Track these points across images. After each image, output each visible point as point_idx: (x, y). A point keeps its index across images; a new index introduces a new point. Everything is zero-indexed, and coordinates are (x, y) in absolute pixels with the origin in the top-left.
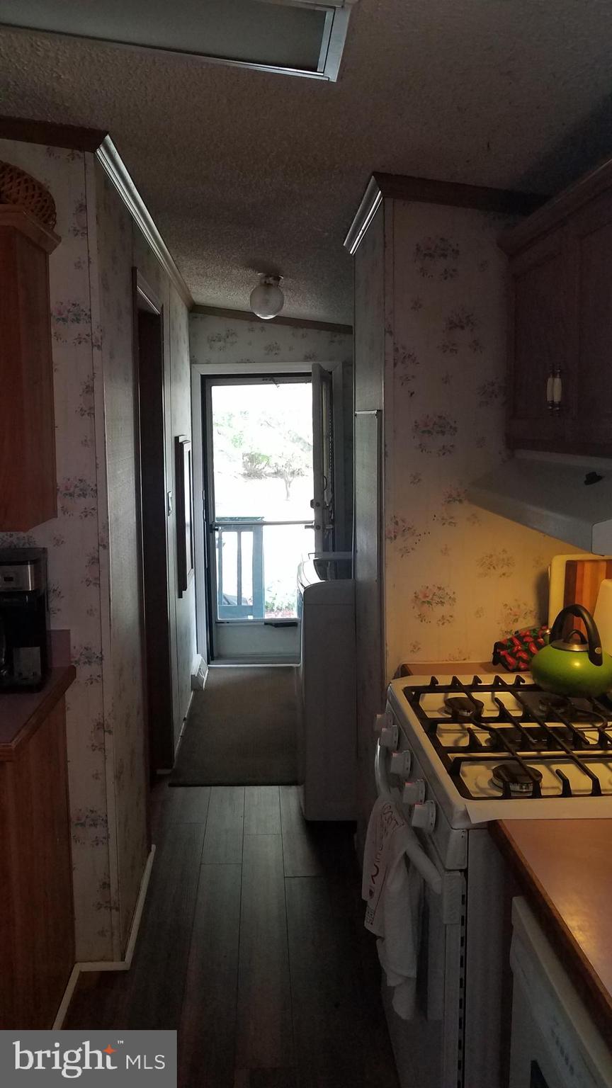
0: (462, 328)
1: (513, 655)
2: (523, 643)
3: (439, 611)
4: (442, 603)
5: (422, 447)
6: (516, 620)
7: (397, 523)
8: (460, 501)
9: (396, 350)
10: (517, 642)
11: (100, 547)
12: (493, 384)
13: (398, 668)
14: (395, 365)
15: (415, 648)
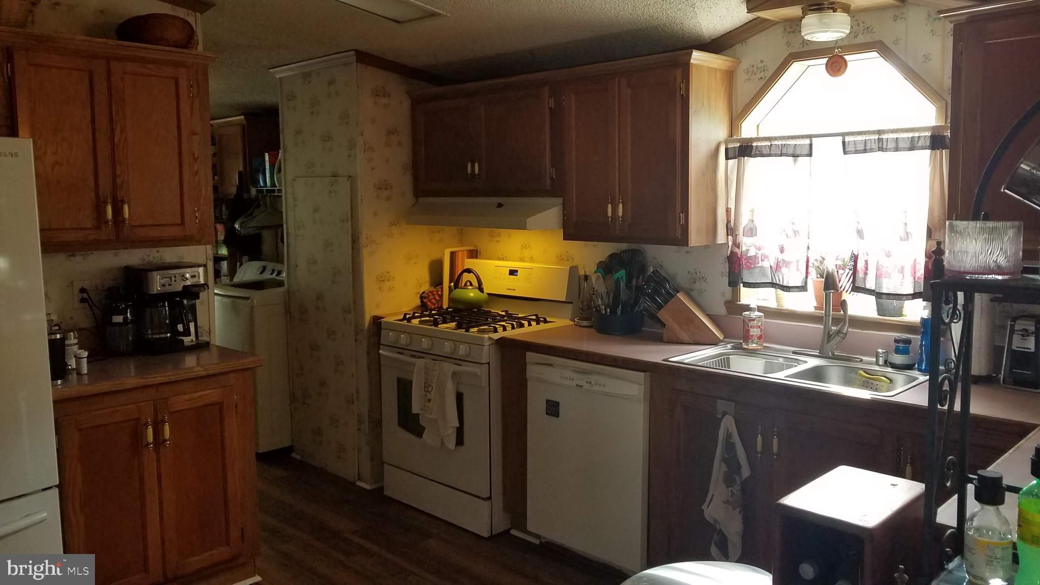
0: (393, 134)
1: (430, 301)
2: (433, 295)
3: (388, 284)
4: (389, 280)
5: (378, 197)
6: (421, 287)
7: (367, 238)
8: (395, 225)
9: (365, 144)
10: (430, 294)
11: (208, 261)
12: (407, 164)
13: (371, 318)
14: (364, 152)
15: (378, 306)
